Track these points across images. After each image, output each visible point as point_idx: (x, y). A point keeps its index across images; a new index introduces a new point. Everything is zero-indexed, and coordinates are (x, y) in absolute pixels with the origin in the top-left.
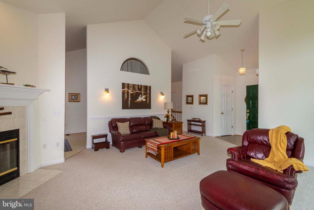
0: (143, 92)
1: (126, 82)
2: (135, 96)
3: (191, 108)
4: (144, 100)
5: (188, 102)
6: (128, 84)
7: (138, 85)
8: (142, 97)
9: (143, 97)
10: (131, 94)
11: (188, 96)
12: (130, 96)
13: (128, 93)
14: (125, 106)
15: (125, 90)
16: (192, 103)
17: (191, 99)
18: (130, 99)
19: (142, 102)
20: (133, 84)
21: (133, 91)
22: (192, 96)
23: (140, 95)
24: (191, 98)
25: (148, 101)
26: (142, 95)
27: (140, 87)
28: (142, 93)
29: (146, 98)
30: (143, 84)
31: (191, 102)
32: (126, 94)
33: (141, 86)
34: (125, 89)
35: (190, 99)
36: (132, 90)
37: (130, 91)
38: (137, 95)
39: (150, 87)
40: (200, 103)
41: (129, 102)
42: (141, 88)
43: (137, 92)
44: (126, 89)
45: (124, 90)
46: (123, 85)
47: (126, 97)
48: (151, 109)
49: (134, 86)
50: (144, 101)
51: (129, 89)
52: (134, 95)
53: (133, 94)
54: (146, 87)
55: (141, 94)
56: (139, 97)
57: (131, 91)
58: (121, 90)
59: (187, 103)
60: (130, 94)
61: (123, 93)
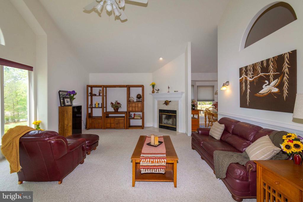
0: (271, 74)
2: (256, 86)
4: (276, 90)
6: (246, 67)
7: (262, 62)
8: (269, 84)
9: (273, 83)
10: (250, 82)
12: (249, 86)
13: (246, 81)
15: (243, 78)
18: (249, 90)
19: (270, 94)
20: (253, 64)
21: (253, 77)
23: (266, 81)
25: (285, 92)
26: (269, 80)
27: (265, 65)
28: (269, 76)
29: (280, 86)
32: (244, 84)
33: (268, 61)
34: (242, 77)
36: (252, 74)
37: (248, 78)
38: (260, 83)
39: (293, 54)
41: (248, 96)
42: (268, 66)
43: (261, 76)
44: (244, 76)
45: (241, 78)
46: (241, 70)
47: (244, 88)
49: (254, 66)
50: (274, 93)
51: (246, 75)
52: (255, 84)
53: (253, 81)
55: (268, 78)
56: (264, 86)
57: (250, 78)
60: (248, 82)
61: (241, 83)
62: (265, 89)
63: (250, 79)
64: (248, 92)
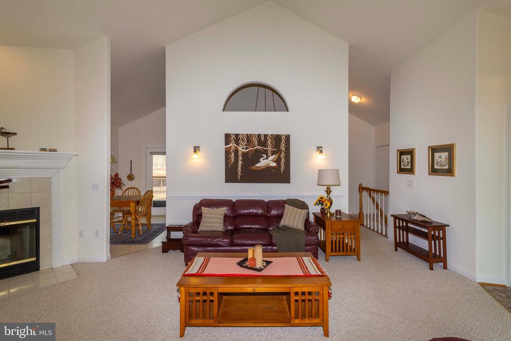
0: (270, 149)
1: (232, 131)
2: (252, 158)
3: (410, 184)
4: (274, 164)
5: (402, 167)
6: (237, 135)
7: (259, 136)
8: (267, 158)
9: (271, 158)
10: (243, 153)
11: (402, 153)
12: (240, 158)
13: (236, 151)
14: (231, 176)
15: (230, 147)
16: (411, 171)
17: (409, 160)
18: (240, 163)
19: (268, 168)
20: (247, 135)
21: (246, 148)
22: (411, 152)
23: (264, 155)
24: (409, 157)
25: (283, 167)
26: (267, 155)
27: (263, 139)
28: (267, 150)
29: (278, 161)
30: (269, 133)
31: (409, 167)
32: (233, 154)
33: (266, 136)
34: (231, 145)
35: (406, 158)
36: (246, 145)
37: (240, 149)
38: (256, 156)
39: (288, 137)
40: (433, 171)
41: (239, 169)
42: (266, 140)
43: (257, 150)
44: (232, 145)
45: (228, 146)
46: (227, 137)
47: (233, 159)
48: (290, 183)
49: (249, 137)
50: (273, 167)
51: (238, 144)
52: (250, 156)
53: (247, 153)
54: (277, 138)
55: (266, 152)
56: (261, 160)
57: (243, 148)
58: (223, 147)
59: (401, 170)
60: (240, 153)
61: (227, 152)
62: (263, 163)
63: (243, 150)
64: (240, 164)
